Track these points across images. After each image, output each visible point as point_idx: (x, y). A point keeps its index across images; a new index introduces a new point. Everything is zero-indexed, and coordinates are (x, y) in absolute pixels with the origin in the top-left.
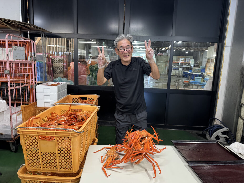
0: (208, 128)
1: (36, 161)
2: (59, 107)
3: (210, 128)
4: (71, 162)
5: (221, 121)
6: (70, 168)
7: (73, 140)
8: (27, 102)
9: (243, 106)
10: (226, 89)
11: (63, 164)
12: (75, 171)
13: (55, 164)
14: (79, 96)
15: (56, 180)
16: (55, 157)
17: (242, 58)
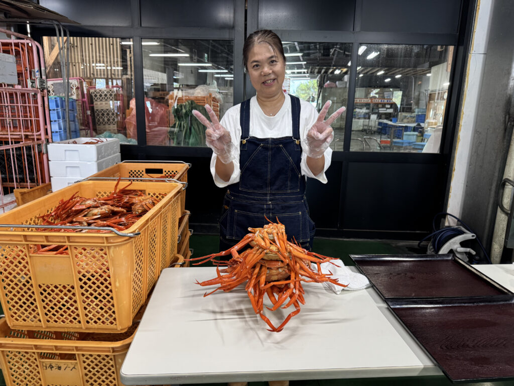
0: (431, 235)
1: (28, 306)
2: (90, 184)
3: (435, 235)
4: (111, 307)
5: (459, 220)
6: (110, 321)
7: (114, 254)
8: (29, 184)
9: (507, 183)
10: (472, 149)
11: (94, 312)
12: (123, 328)
13: (74, 313)
14: (142, 166)
15: (77, 348)
16: (73, 297)
17: (508, 79)
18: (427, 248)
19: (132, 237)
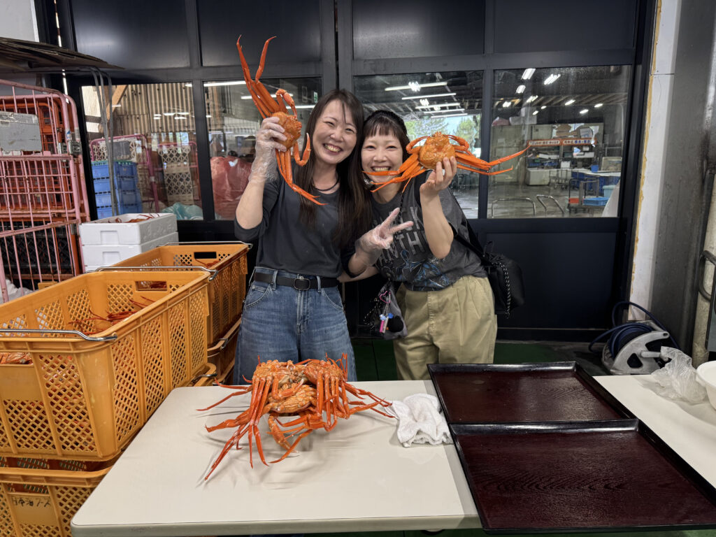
0: (605, 334)
2: (101, 276)
3: (612, 332)
4: (89, 428)
5: (647, 312)
6: (89, 446)
7: (85, 363)
9: (707, 261)
11: (69, 434)
13: (46, 436)
14: (191, 249)
15: (48, 479)
16: (43, 415)
17: (704, 108)
18: (601, 353)
19: (107, 342)
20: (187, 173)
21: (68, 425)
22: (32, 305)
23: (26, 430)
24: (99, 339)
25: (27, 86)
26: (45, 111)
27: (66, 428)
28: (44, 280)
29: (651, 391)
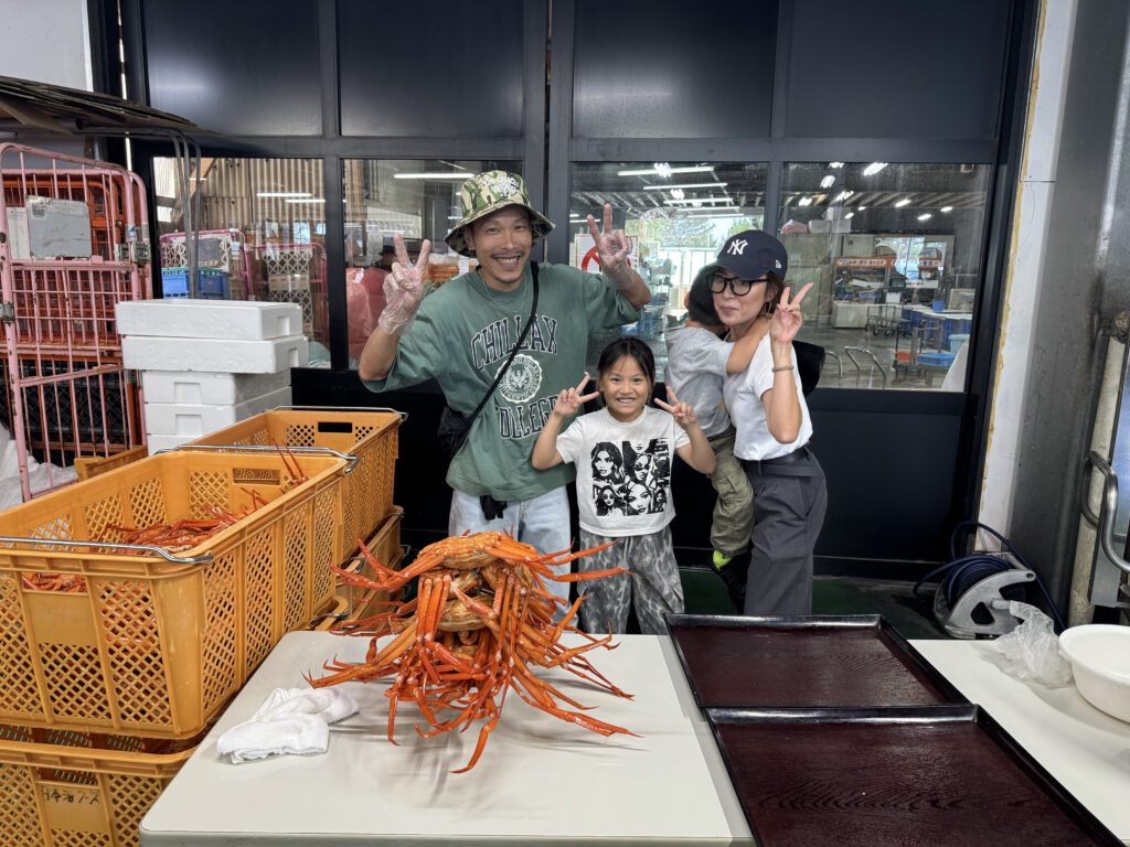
0: (939, 570)
2: (181, 459)
3: (949, 569)
4: (163, 690)
5: (1002, 539)
7: (164, 594)
10: (1030, 385)
11: (133, 698)
12: (185, 730)
13: (99, 699)
14: (313, 417)
15: (99, 763)
16: (96, 668)
17: (1096, 236)
18: (933, 598)
19: (197, 565)
20: (305, 291)
21: (132, 685)
22: (80, 500)
23: (69, 688)
24: (187, 560)
25: (74, 159)
26: (97, 194)
27: (129, 688)
28: (83, 453)
29: (994, 666)
